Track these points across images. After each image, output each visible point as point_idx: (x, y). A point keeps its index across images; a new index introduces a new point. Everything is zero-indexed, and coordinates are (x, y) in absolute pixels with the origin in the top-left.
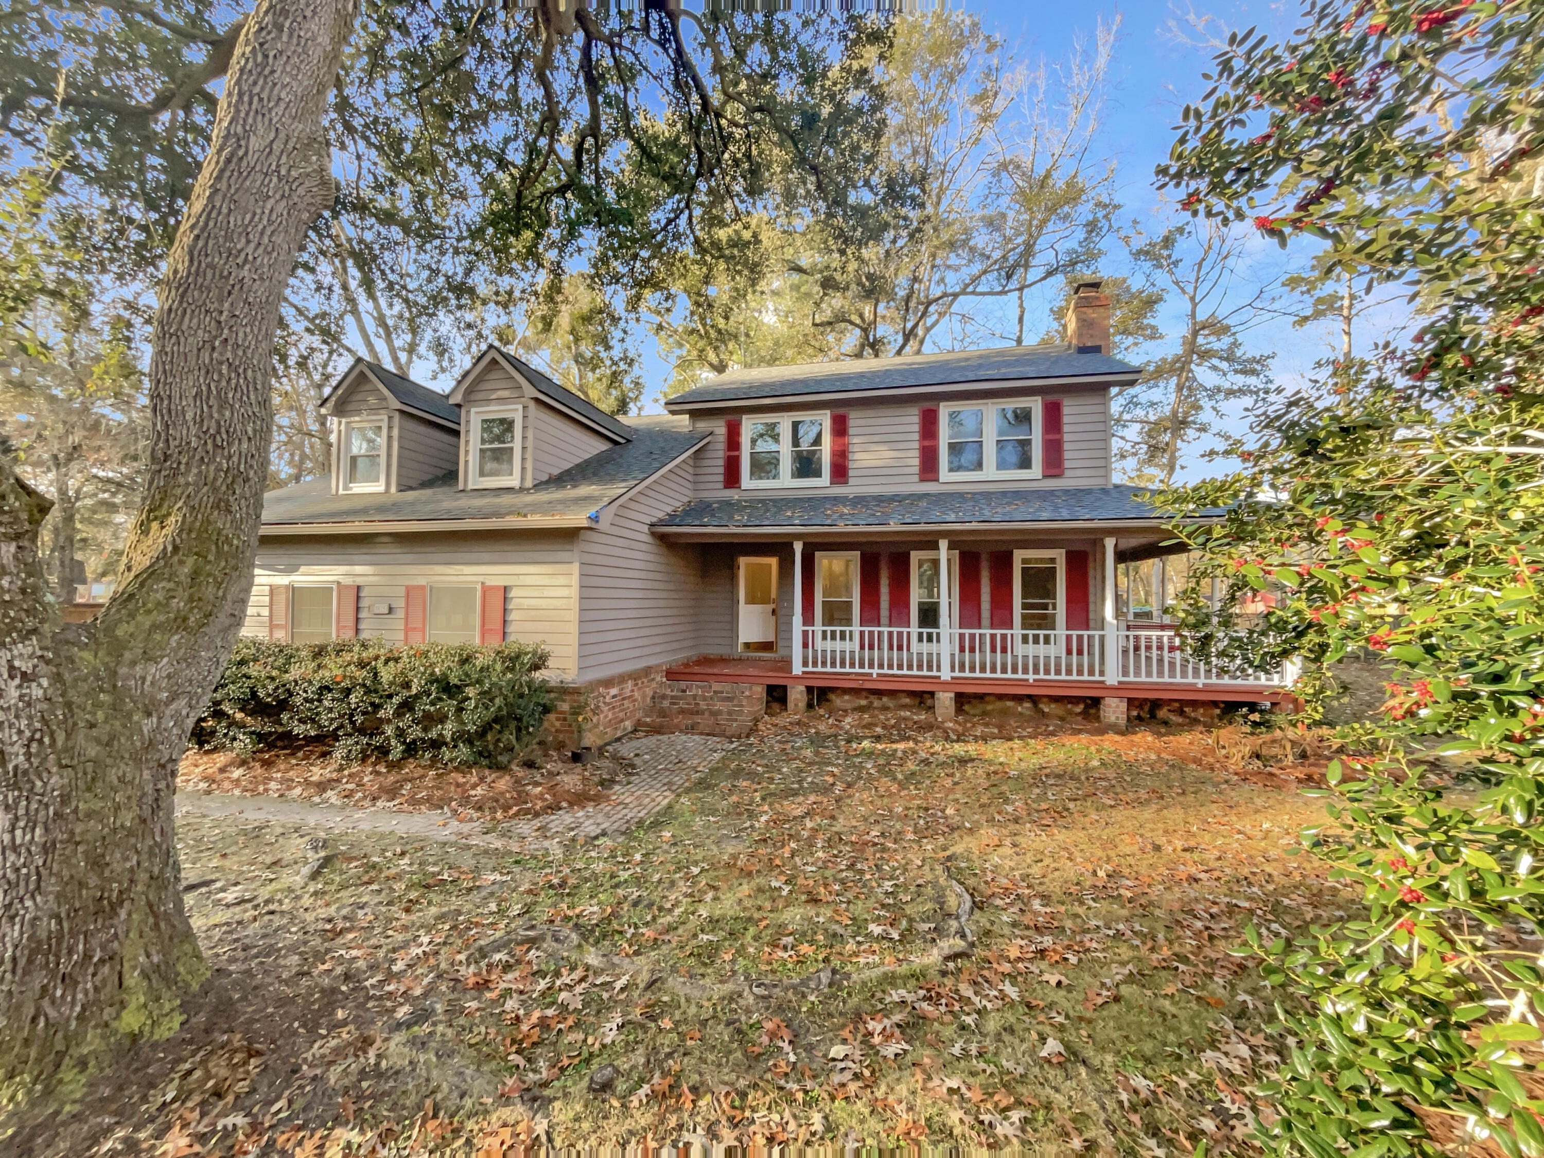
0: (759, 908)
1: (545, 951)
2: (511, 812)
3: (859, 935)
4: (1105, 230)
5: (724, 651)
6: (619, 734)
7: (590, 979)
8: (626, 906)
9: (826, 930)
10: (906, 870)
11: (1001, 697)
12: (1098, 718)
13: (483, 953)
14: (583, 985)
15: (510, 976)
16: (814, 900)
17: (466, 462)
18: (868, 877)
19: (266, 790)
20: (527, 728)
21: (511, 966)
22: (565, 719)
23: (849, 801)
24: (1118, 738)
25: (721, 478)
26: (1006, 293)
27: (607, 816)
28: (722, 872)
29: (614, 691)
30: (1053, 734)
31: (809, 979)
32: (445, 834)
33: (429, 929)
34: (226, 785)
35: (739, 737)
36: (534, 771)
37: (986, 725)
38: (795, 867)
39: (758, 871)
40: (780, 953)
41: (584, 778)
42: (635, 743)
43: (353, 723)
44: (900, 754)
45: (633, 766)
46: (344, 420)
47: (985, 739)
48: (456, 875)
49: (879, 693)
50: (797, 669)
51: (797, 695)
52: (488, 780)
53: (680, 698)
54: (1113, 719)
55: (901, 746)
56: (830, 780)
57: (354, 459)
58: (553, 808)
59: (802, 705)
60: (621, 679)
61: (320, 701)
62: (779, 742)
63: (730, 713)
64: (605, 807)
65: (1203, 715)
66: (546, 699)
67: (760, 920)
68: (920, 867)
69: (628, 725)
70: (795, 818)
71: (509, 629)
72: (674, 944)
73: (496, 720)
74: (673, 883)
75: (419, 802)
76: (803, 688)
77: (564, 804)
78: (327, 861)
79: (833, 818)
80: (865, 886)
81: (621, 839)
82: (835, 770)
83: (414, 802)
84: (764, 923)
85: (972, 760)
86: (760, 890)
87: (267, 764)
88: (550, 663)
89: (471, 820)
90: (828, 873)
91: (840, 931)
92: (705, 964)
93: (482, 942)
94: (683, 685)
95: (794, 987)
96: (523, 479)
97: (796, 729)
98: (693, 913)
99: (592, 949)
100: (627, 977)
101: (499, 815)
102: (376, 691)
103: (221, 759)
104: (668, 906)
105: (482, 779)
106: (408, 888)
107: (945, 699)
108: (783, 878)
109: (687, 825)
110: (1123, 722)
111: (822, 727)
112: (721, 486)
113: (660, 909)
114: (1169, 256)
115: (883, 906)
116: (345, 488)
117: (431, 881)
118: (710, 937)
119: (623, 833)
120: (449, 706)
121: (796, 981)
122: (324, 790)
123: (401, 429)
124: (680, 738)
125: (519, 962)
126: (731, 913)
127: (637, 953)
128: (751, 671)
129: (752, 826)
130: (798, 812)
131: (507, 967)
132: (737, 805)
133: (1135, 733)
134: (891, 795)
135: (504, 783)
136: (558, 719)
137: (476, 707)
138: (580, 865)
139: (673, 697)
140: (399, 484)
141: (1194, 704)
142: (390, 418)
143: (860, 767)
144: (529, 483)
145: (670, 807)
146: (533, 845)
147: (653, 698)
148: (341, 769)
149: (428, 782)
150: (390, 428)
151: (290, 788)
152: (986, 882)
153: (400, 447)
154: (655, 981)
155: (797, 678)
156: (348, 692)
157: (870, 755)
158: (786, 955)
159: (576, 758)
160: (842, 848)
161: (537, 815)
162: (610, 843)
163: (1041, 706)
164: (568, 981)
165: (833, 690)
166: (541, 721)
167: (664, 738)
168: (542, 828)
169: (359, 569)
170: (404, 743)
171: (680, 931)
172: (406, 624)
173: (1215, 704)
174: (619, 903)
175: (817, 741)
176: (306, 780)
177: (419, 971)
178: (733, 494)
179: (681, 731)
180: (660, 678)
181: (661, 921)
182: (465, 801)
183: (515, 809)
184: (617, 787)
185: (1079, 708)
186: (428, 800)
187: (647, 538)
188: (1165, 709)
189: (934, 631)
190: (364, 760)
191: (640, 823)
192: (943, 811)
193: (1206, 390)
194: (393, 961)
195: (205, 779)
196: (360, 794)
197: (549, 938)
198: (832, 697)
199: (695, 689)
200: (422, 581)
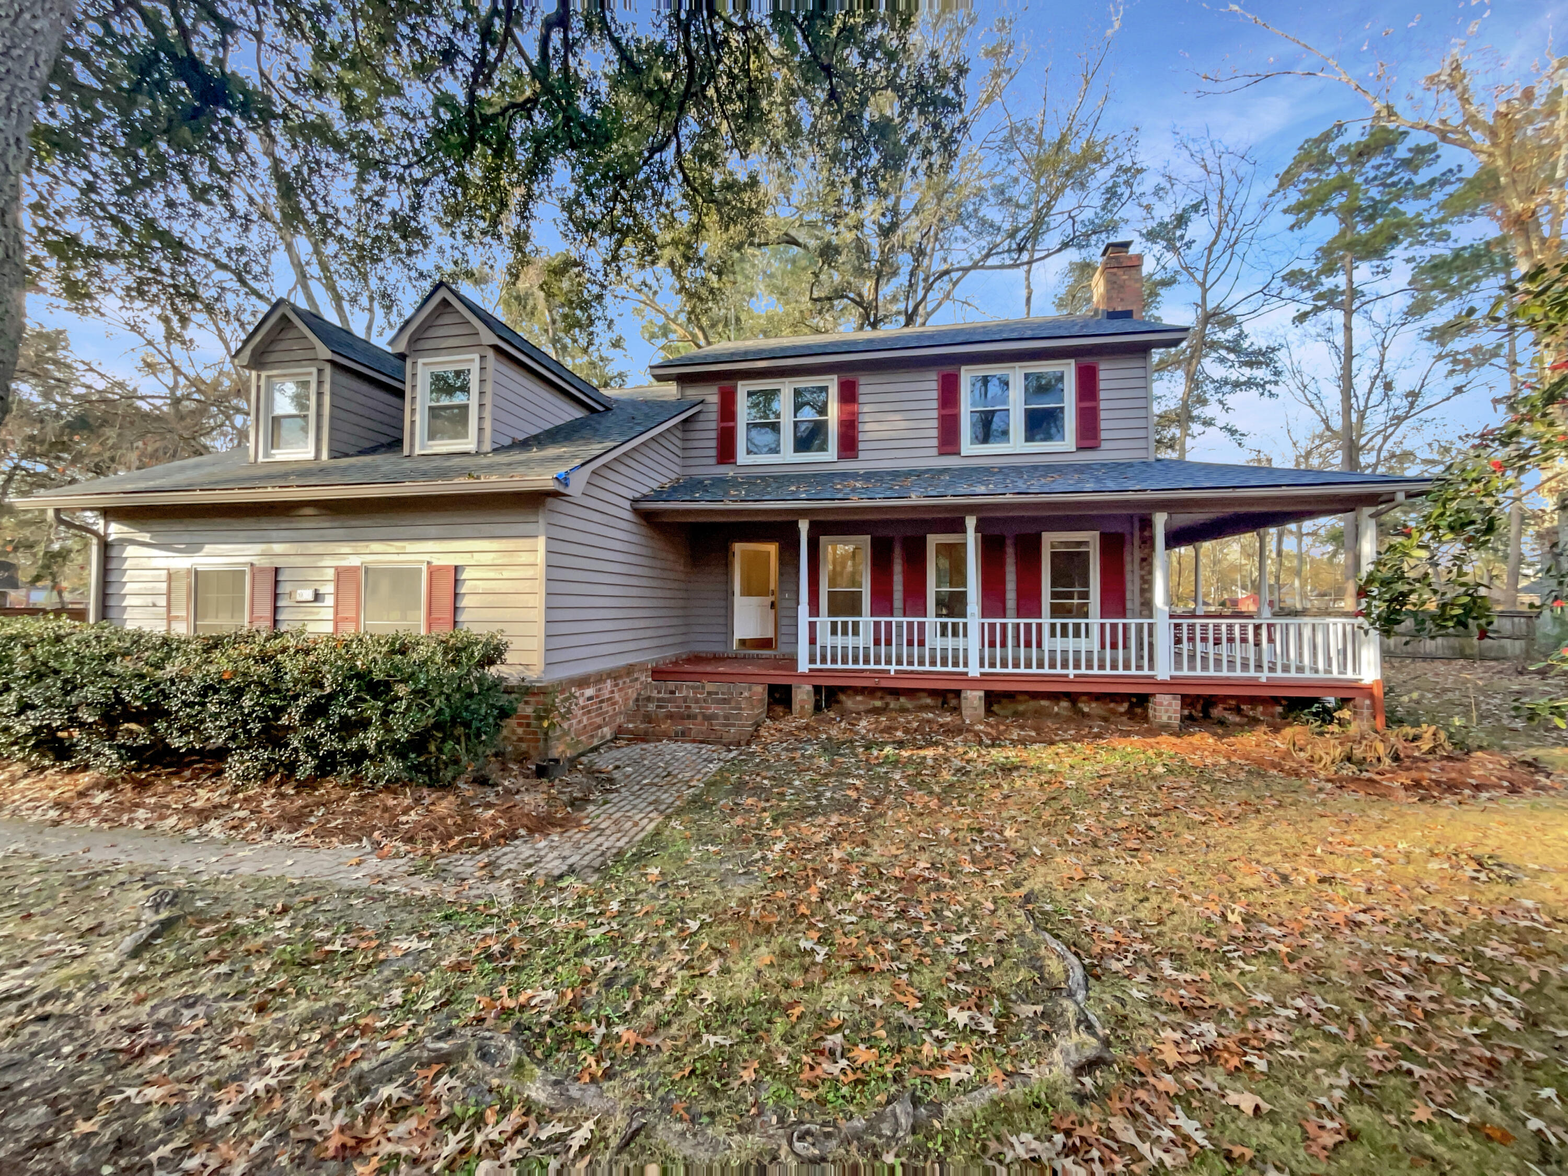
0: (787, 986)
1: (463, 1078)
2: (451, 844)
3: (935, 1026)
4: (1126, 196)
5: (718, 649)
6: (596, 742)
7: (531, 1131)
8: (594, 987)
9: (886, 1019)
10: (974, 917)
11: (1035, 695)
12: (1146, 719)
13: (364, 1086)
14: (520, 1143)
15: (400, 1129)
16: (863, 970)
17: (413, 422)
18: (927, 928)
19: (131, 820)
20: (478, 736)
21: (405, 1108)
22: (528, 725)
23: (880, 821)
24: (1173, 740)
25: (713, 453)
26: (1018, 266)
27: (577, 846)
28: (730, 927)
29: (589, 692)
30: (1099, 736)
31: (880, 1117)
32: (357, 877)
33: (286, 1040)
34: (83, 813)
35: (738, 744)
36: (487, 789)
37: (1022, 728)
38: (827, 917)
39: (780, 924)
40: (826, 1066)
41: (551, 798)
42: (616, 754)
43: (248, 732)
44: (930, 762)
45: (611, 781)
46: (264, 374)
47: (1024, 742)
48: (353, 942)
49: (896, 692)
50: (804, 666)
51: (803, 695)
52: (427, 801)
53: (669, 701)
54: (1165, 719)
55: (929, 753)
56: (854, 795)
57: (276, 420)
58: (509, 836)
59: (809, 707)
60: (599, 678)
61: (203, 704)
62: (787, 749)
63: (726, 718)
64: (575, 834)
65: (1263, 714)
66: (503, 700)
67: (791, 1006)
68: (993, 912)
69: (607, 732)
70: (818, 845)
71: (462, 618)
72: (665, 1056)
73: (438, 726)
74: (662, 946)
75: (332, 833)
76: (810, 688)
77: (522, 832)
78: (167, 925)
79: (865, 843)
80: (926, 944)
81: (594, 879)
82: (857, 782)
83: (324, 833)
84: (797, 1011)
85: (1017, 768)
86: (785, 954)
87: (142, 786)
88: (508, 657)
89: (397, 856)
90: (874, 924)
91: (909, 1021)
92: (714, 1091)
93: (365, 1066)
94: (671, 685)
95: (857, 1136)
96: (480, 442)
97: (804, 735)
98: (693, 996)
99: (538, 1072)
100: (590, 1124)
101: (435, 848)
102: (278, 691)
103: (84, 779)
104: (656, 984)
105: (418, 801)
106: (273, 970)
107: (973, 699)
108: (815, 935)
109: (680, 857)
110: (1176, 722)
111: (834, 732)
112: (713, 461)
113: (645, 989)
114: (1182, 237)
115: (958, 974)
116: (266, 455)
117: (312, 955)
118: (719, 1039)
119: (597, 870)
120: (372, 709)
121: (859, 1123)
122: (207, 819)
123: (333, 383)
124: (667, 747)
125: (420, 1099)
126: (747, 994)
127: (608, 1075)
128: (750, 669)
129: (764, 858)
130: (820, 837)
131: (398, 1111)
132: (742, 829)
133: (1192, 734)
134: (932, 813)
135: (445, 806)
136: (520, 725)
137: (408, 709)
138: (534, 920)
139: (659, 700)
140: (331, 450)
141: (1254, 701)
142: (320, 371)
143: (886, 779)
144: (487, 447)
145: (657, 833)
146: (476, 890)
147: (637, 700)
148: (235, 791)
149: (348, 805)
150: (320, 383)
151: (162, 817)
152: (1086, 933)
153: (333, 406)
154: (636, 1132)
155: (803, 676)
156: (238, 692)
157: (895, 764)
158: (835, 1070)
159: (541, 772)
160: (885, 886)
161: (485, 846)
162: (579, 885)
163: (1081, 705)
164: (494, 1136)
165: (843, 689)
166: (498, 727)
167: (650, 746)
168: (491, 865)
169: (278, 548)
170: (315, 757)
171: (673, 1030)
172: (336, 613)
173: (1276, 700)
174: (585, 982)
175: (831, 748)
176: (185, 806)
177: (252, 1125)
178: (727, 471)
179: (670, 739)
180: (646, 678)
181: (646, 1011)
182: (393, 829)
183: (457, 839)
184: (591, 808)
185: (1123, 707)
186: (342, 831)
187: (628, 515)
188: (1220, 707)
189: (960, 621)
190: (265, 780)
191: (620, 853)
192: (1001, 833)
193: (1213, 381)
194: (213, 1106)
195: (57, 804)
196: (254, 824)
197: (472, 1056)
198: (843, 698)
199: (685, 691)
200: (354, 561)
